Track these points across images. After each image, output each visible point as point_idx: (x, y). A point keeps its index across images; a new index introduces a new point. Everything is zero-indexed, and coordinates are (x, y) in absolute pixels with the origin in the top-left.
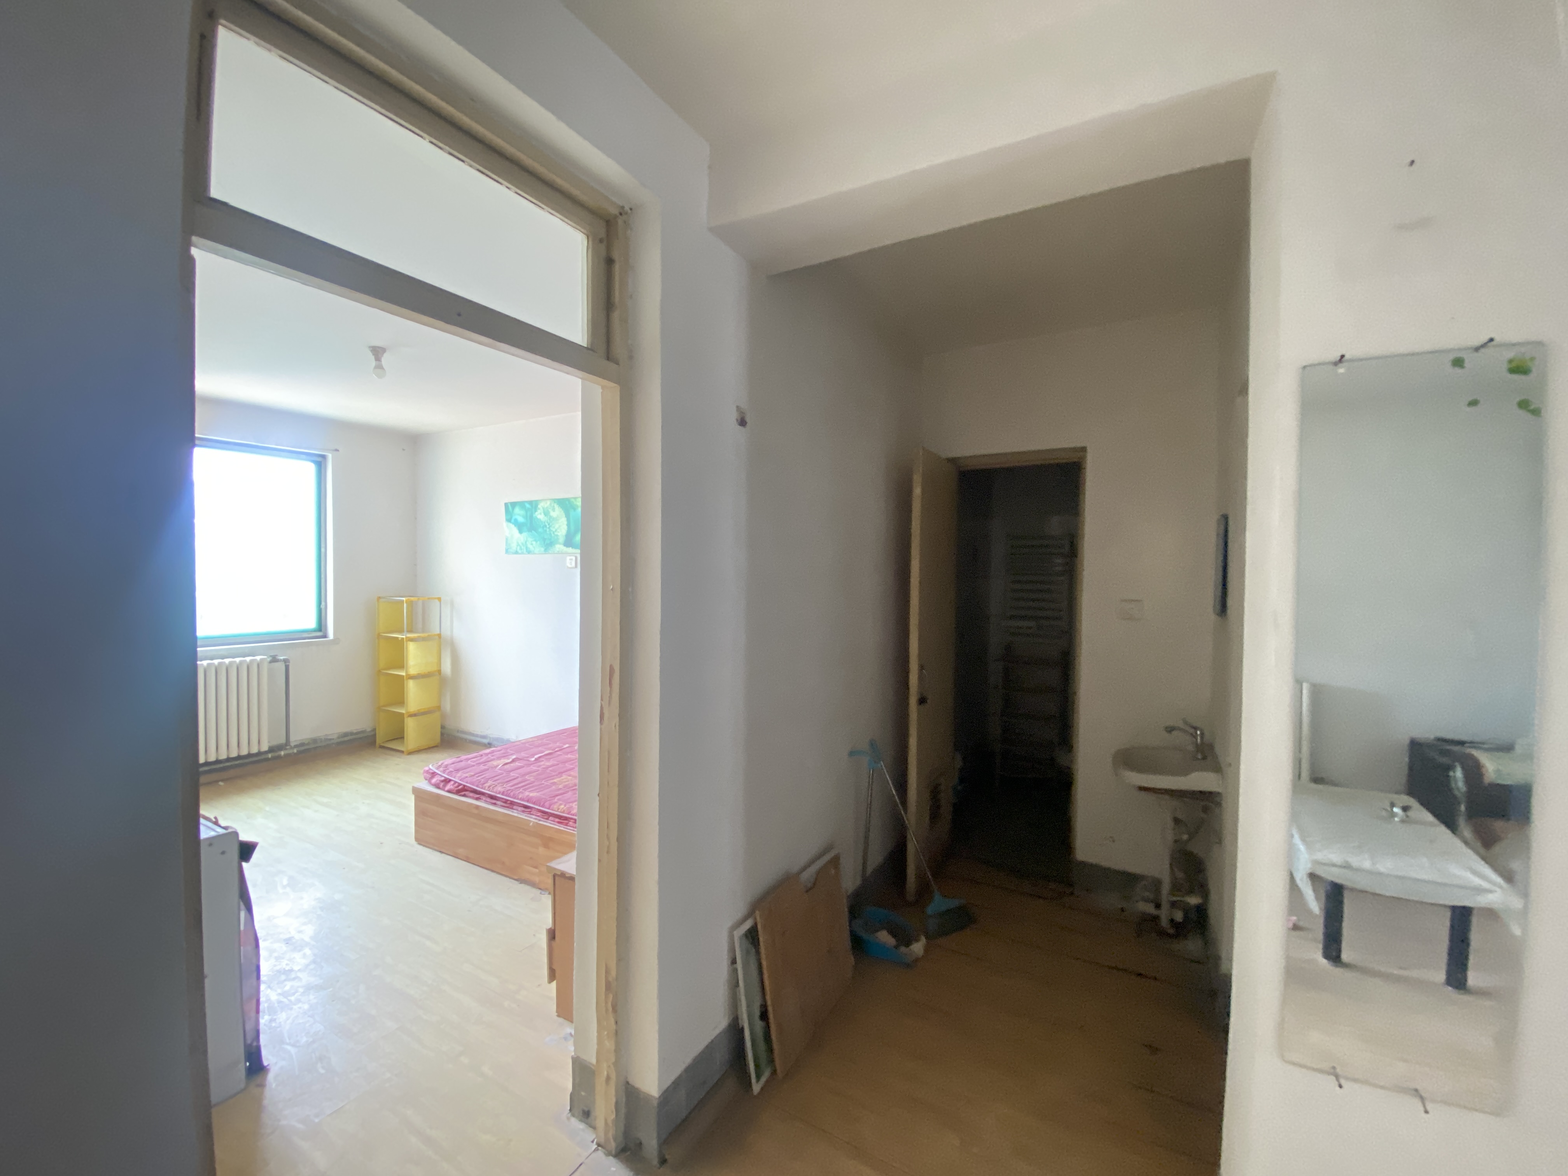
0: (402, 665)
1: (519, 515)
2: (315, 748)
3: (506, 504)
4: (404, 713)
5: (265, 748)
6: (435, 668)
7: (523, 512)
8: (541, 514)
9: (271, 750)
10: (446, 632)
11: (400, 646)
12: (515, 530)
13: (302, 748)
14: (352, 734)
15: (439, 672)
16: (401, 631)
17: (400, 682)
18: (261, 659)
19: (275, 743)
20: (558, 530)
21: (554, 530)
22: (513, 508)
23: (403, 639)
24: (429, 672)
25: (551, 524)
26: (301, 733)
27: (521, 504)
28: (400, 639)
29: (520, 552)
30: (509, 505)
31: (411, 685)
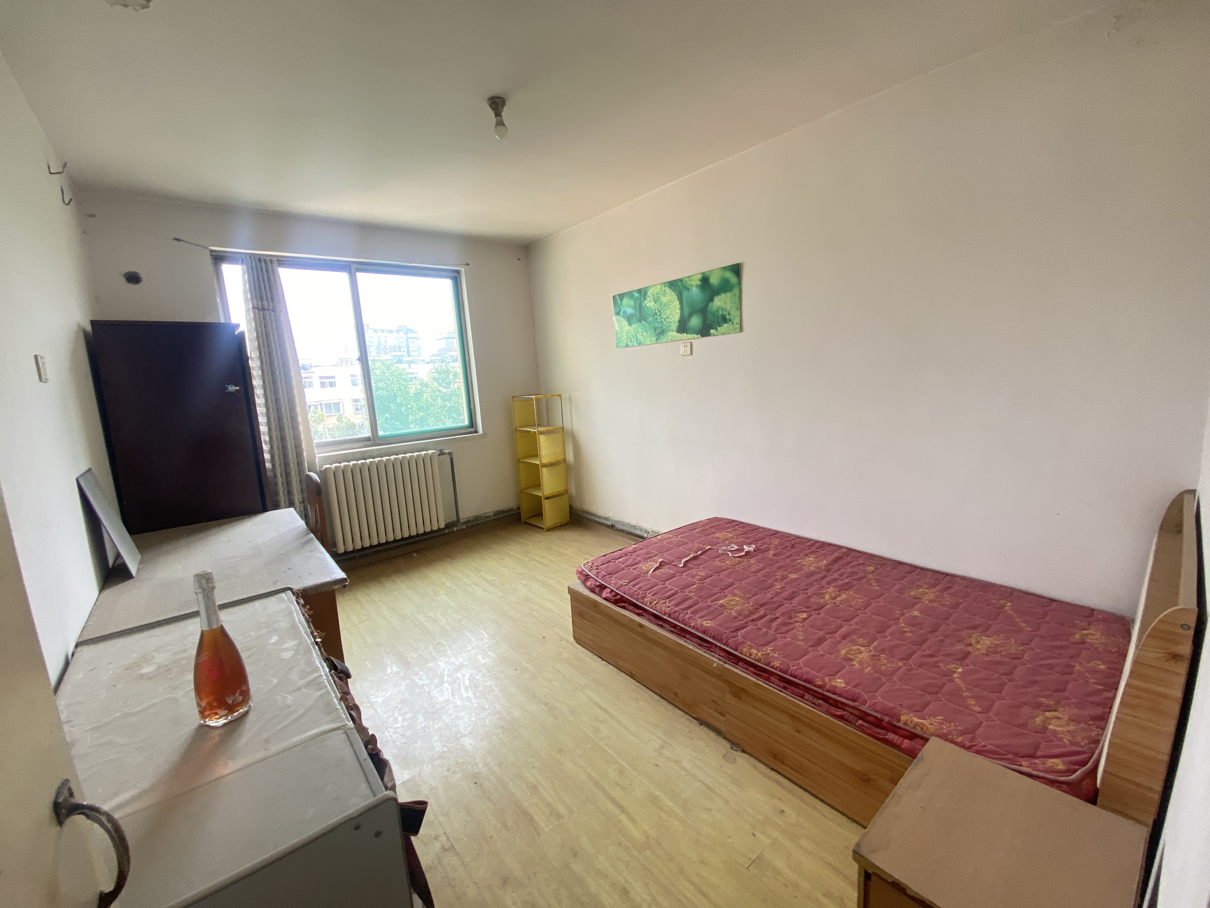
0: (536, 455)
1: (628, 306)
2: (478, 525)
3: (614, 297)
4: (541, 496)
5: (442, 526)
6: (560, 457)
7: (632, 303)
8: (651, 302)
9: (448, 526)
10: (567, 425)
11: (532, 439)
12: (625, 323)
13: (469, 525)
14: (503, 512)
15: (565, 460)
16: (532, 425)
17: (535, 470)
18: (432, 453)
19: (449, 521)
20: (671, 316)
21: (666, 317)
22: (622, 299)
23: (535, 432)
24: (557, 461)
25: (662, 311)
26: (468, 512)
27: (630, 294)
28: (532, 432)
29: (630, 344)
30: (617, 297)
31: (545, 472)
